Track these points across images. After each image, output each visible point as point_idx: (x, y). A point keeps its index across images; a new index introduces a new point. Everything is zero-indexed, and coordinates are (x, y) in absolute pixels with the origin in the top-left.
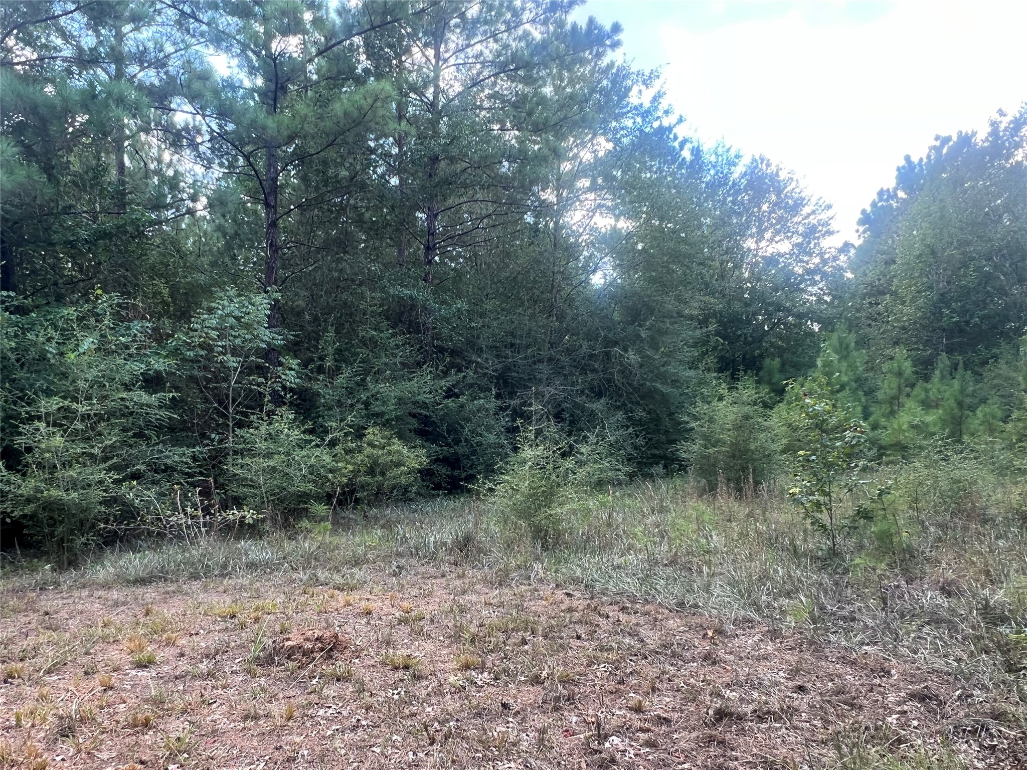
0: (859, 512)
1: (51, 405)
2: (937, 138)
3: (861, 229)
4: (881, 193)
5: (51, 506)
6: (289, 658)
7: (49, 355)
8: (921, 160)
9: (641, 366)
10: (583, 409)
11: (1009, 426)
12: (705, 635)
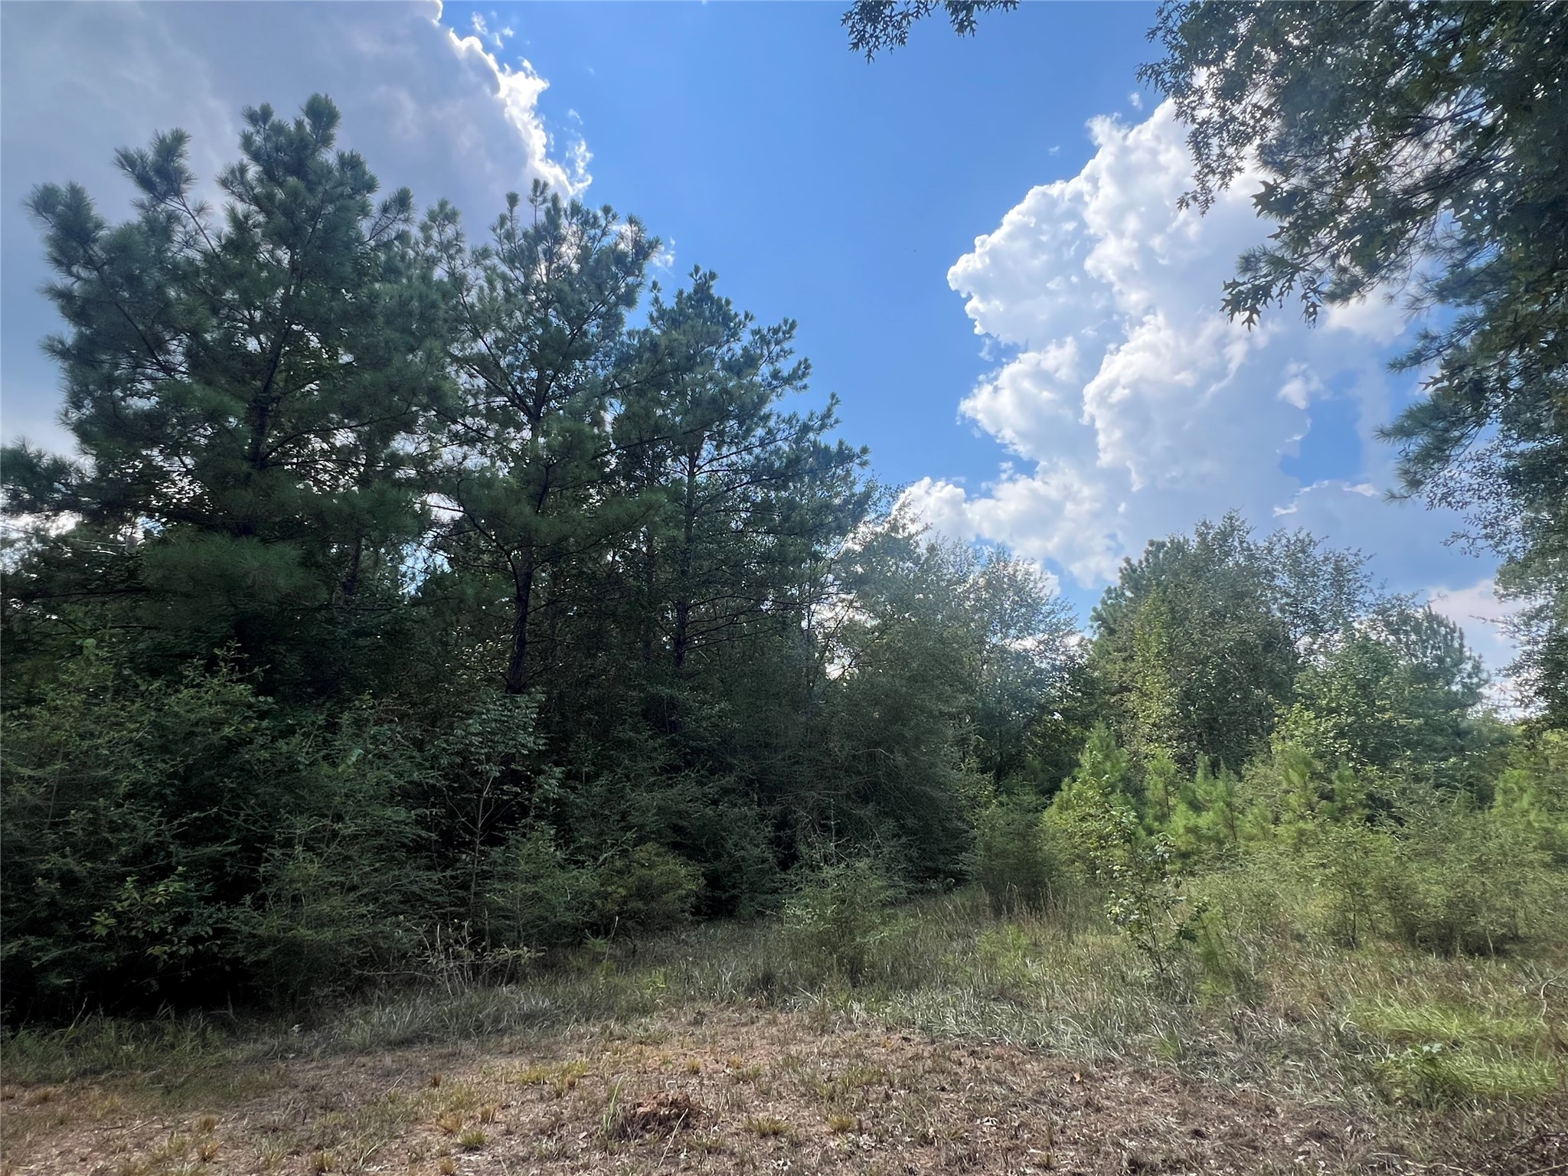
0: (1181, 932)
1: (301, 826)
2: (1152, 544)
3: (1096, 625)
4: (1109, 591)
5: (293, 950)
6: (643, 1128)
7: (301, 767)
8: (1141, 562)
9: (907, 766)
10: (850, 816)
11: (1281, 830)
12: (1073, 1078)
